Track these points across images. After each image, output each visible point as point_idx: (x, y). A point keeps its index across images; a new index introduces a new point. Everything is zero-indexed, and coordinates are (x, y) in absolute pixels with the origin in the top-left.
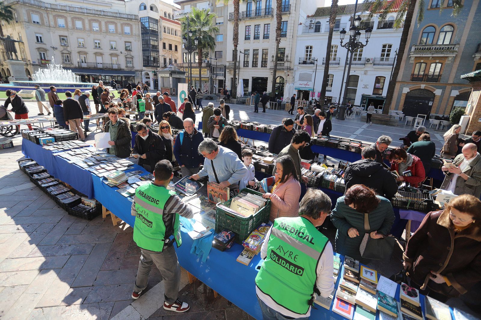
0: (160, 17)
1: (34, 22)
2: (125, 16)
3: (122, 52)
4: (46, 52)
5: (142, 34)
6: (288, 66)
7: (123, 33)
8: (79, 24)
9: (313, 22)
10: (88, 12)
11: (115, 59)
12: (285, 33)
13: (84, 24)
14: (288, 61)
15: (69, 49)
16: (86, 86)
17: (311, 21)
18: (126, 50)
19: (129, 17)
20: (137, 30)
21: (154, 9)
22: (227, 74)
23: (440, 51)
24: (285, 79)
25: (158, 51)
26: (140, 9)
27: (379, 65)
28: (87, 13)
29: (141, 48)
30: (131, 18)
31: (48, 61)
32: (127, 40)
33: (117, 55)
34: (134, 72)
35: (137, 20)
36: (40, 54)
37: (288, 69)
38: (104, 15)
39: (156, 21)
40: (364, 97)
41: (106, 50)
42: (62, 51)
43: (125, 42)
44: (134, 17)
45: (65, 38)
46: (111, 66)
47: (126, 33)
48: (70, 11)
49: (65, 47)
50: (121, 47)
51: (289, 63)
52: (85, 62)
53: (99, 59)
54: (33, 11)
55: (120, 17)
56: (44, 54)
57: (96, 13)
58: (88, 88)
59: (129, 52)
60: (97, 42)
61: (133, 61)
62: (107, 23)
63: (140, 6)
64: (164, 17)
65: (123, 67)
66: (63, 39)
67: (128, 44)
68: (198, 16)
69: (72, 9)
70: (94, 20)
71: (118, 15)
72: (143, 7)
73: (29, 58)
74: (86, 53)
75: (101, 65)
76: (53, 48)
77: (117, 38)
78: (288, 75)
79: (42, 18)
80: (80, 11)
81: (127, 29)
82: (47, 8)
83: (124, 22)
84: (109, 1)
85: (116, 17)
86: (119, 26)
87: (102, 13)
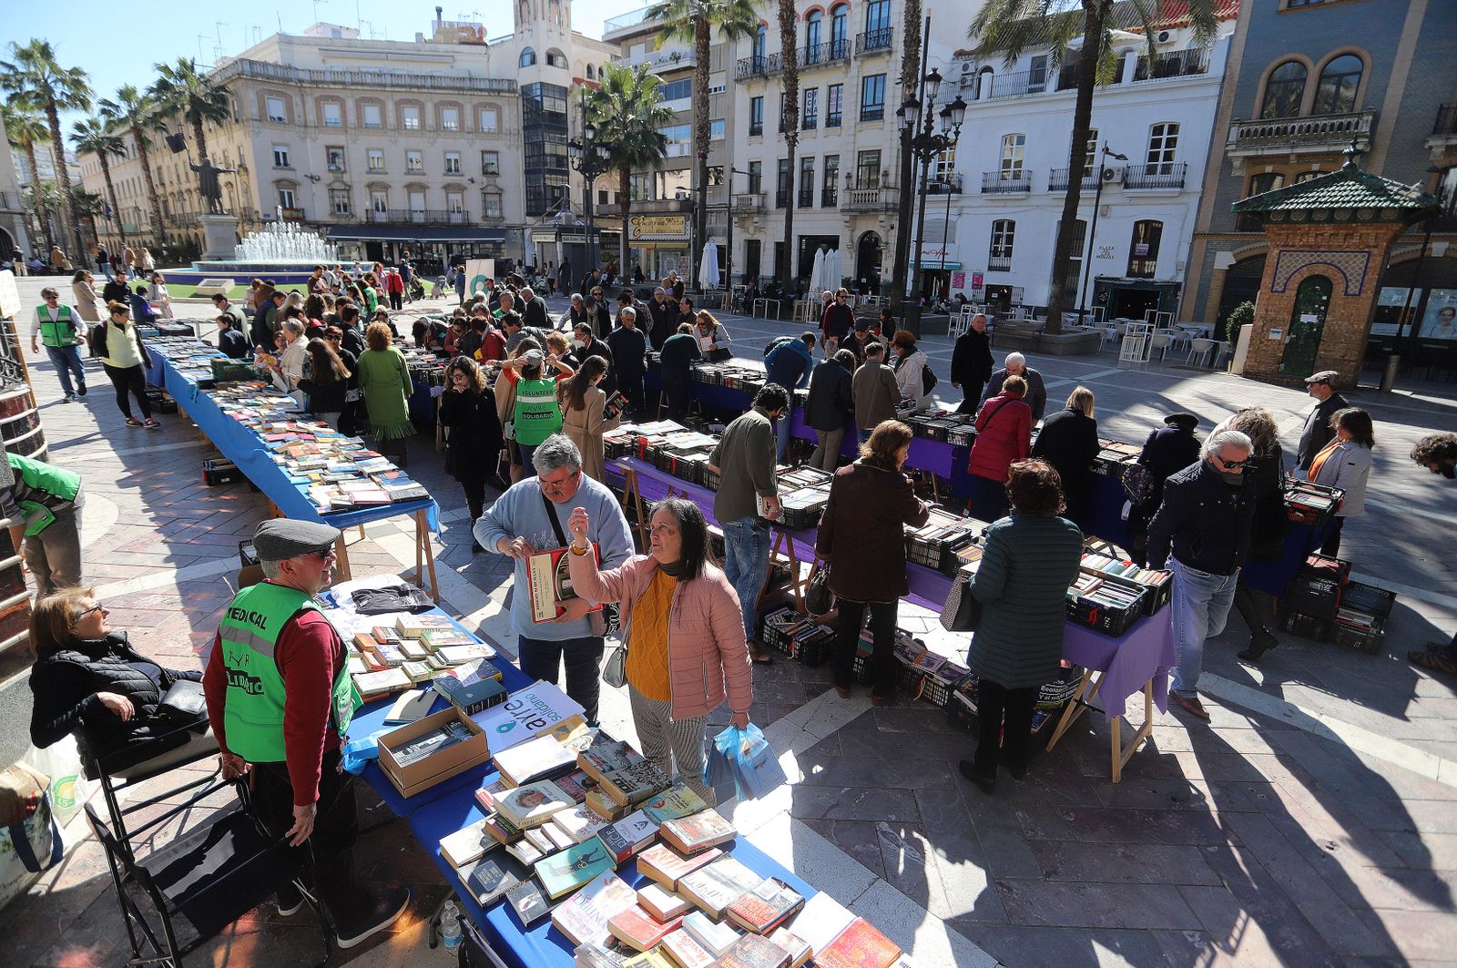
0: (574, 79)
1: (273, 118)
2: (483, 85)
3: (475, 179)
4: (295, 189)
6: (890, 201)
7: (479, 131)
8: (372, 115)
10: (396, 81)
11: (455, 197)
13: (383, 114)
14: (888, 188)
15: (347, 178)
18: (485, 173)
19: (495, 86)
20: (513, 115)
21: (557, 59)
22: (735, 231)
25: (566, 173)
26: (522, 65)
27: (1142, 185)
28: (392, 86)
29: (522, 168)
30: (498, 88)
32: (488, 146)
33: (461, 189)
34: (502, 232)
35: (515, 91)
36: (282, 194)
38: (432, 87)
39: (564, 92)
41: (435, 176)
42: (330, 185)
43: (483, 152)
44: (505, 85)
46: (445, 217)
47: (486, 129)
48: (353, 84)
49: (339, 176)
50: (472, 167)
51: (891, 193)
52: (383, 210)
53: (418, 201)
54: (272, 93)
55: (471, 89)
56: (290, 194)
57: (414, 82)
59: (491, 179)
60: (414, 156)
61: (500, 201)
62: (438, 106)
63: (522, 55)
64: (585, 78)
66: (333, 154)
67: (488, 158)
69: (357, 79)
70: (410, 102)
71: (467, 84)
72: (528, 59)
73: (257, 205)
74: (385, 187)
75: (422, 215)
76: (312, 178)
77: (461, 143)
79: (289, 109)
80: (377, 80)
81: (489, 119)
82: (301, 81)
83: (482, 100)
84: (449, 47)
85: (463, 89)
86: (468, 111)
87: (428, 82)
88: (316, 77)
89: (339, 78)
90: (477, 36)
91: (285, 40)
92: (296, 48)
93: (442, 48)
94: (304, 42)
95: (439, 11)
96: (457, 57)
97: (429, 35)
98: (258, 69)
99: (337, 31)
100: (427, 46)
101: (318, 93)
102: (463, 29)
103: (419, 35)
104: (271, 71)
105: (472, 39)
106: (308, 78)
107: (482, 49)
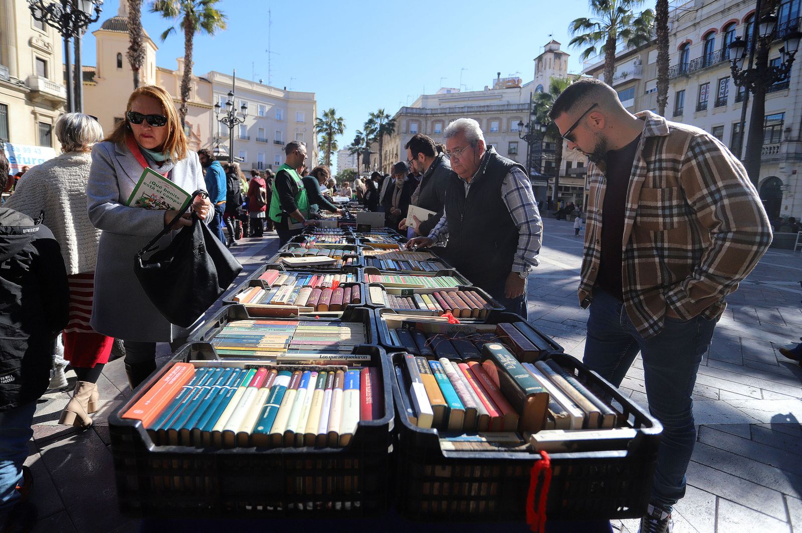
2: (514, 108)
18: (510, 153)
19: (521, 107)
30: (522, 109)
32: (512, 138)
38: (488, 111)
44: (525, 107)
47: (513, 130)
50: (503, 150)
54: (413, 120)
55: (507, 110)
57: (479, 109)
62: (489, 121)
63: (536, 90)
67: (512, 145)
69: (452, 111)
71: (506, 108)
72: (539, 91)
77: (498, 138)
81: (514, 124)
82: (427, 114)
83: (512, 115)
84: (500, 91)
85: (503, 110)
86: (505, 121)
87: (486, 109)
88: (433, 112)
89: (444, 111)
90: (517, 83)
91: (425, 98)
92: (429, 100)
93: (496, 92)
94: (433, 97)
95: (499, 74)
96: (504, 95)
97: (491, 87)
98: (409, 111)
99: (449, 91)
100: (489, 92)
101: (433, 119)
102: (509, 81)
103: (486, 87)
104: (415, 111)
105: (514, 85)
106: (430, 113)
107: (519, 89)
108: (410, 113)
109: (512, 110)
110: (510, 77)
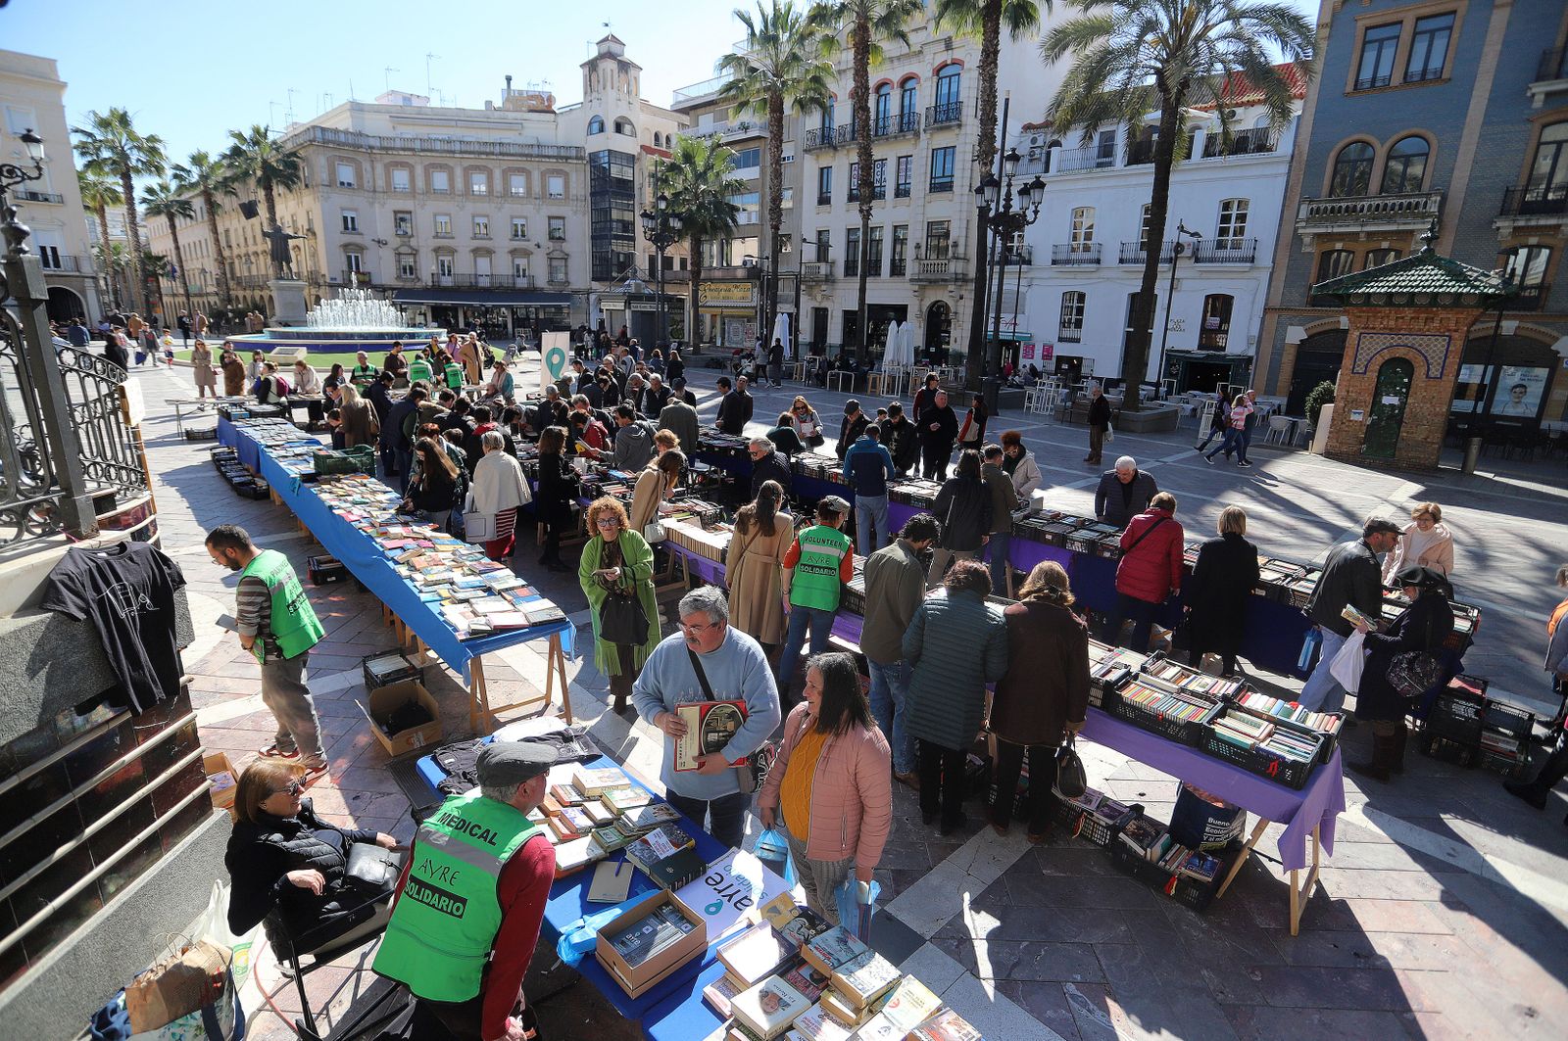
0: (642, 147)
1: (342, 184)
2: (551, 152)
3: (541, 244)
4: (362, 253)
5: (592, 194)
6: (959, 271)
7: (546, 196)
8: (440, 180)
9: (1040, 143)
10: (464, 148)
11: (522, 262)
12: (948, 180)
13: (451, 180)
14: (958, 258)
15: (413, 242)
16: (412, 336)
17: (1034, 141)
18: (551, 238)
19: (563, 153)
20: (580, 182)
21: (627, 128)
22: (803, 298)
23: (1385, 216)
24: (953, 309)
25: (633, 239)
26: (590, 133)
27: (1212, 260)
28: (461, 152)
29: (588, 232)
30: (565, 156)
31: (363, 274)
32: (555, 211)
33: (527, 253)
34: (567, 297)
35: (582, 158)
36: (349, 258)
37: (956, 280)
38: (501, 154)
39: (631, 159)
40: (1171, 358)
41: (502, 241)
42: (397, 249)
43: (550, 218)
44: (573, 153)
45: (407, 216)
46: (510, 281)
47: (553, 195)
48: (423, 150)
49: (406, 240)
50: (538, 231)
51: (961, 264)
52: (449, 274)
53: (484, 265)
54: (341, 159)
55: (538, 156)
56: (357, 258)
57: (483, 149)
58: (416, 340)
59: (558, 245)
60: (482, 220)
61: (566, 266)
62: (507, 173)
63: (590, 124)
64: (653, 146)
65: (542, 282)
66: (401, 218)
67: (556, 223)
68: (688, 158)
69: (426, 146)
70: (478, 168)
71: (535, 151)
72: (596, 126)
73: (324, 270)
74: (452, 251)
75: (488, 280)
76: (379, 242)
77: (528, 209)
78: (961, 298)
79: (359, 175)
80: (446, 147)
81: (556, 185)
82: (371, 147)
83: (549, 166)
84: (518, 115)
85: (531, 156)
86: (536, 176)
87: (497, 149)
88: (386, 144)
89: (409, 145)
90: (547, 103)
91: (357, 108)
92: (367, 116)
93: (511, 115)
94: (376, 109)
95: (509, 79)
96: (525, 124)
97: (498, 103)
98: (330, 136)
99: (407, 99)
100: (497, 114)
101: (388, 159)
102: (532, 97)
103: (488, 103)
104: (342, 138)
105: (541, 107)
106: (378, 144)
107: (551, 116)
108: (333, 142)
109: (549, 157)
110: (532, 88)
